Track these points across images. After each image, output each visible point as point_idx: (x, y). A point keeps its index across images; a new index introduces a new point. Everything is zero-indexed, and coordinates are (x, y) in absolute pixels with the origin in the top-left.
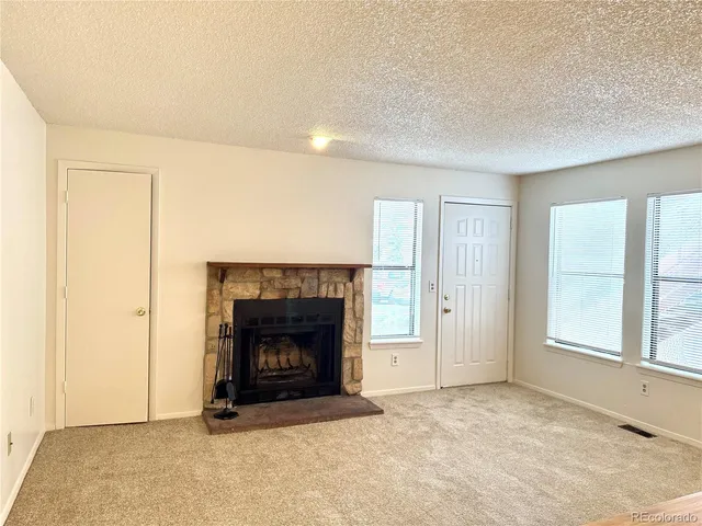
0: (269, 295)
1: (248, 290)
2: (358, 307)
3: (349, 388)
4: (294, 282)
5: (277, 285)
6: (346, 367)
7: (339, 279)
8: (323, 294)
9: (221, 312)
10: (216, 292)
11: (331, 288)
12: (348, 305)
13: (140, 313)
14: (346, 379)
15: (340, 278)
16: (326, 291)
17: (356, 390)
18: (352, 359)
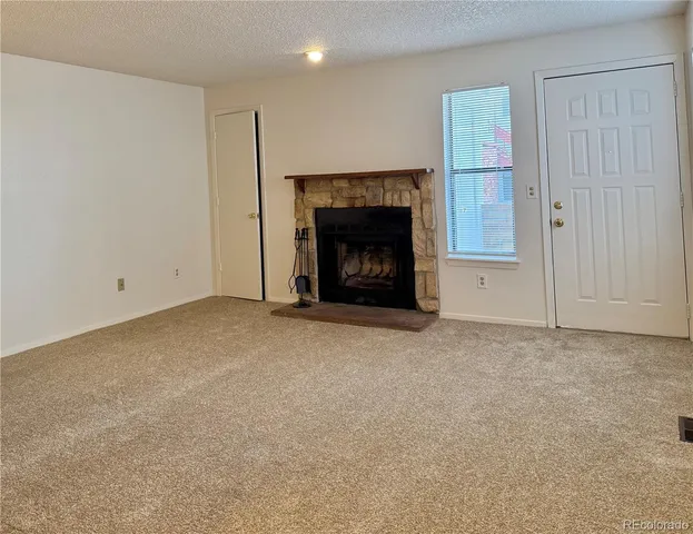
0: (340, 204)
1: (322, 199)
2: (426, 217)
3: (422, 304)
4: (359, 191)
5: (345, 194)
6: (419, 281)
7: (404, 187)
8: (388, 203)
9: (304, 219)
10: (299, 201)
11: (396, 197)
12: (415, 214)
13: (252, 216)
14: (419, 294)
15: (405, 185)
16: (390, 200)
17: (431, 308)
18: (425, 273)
